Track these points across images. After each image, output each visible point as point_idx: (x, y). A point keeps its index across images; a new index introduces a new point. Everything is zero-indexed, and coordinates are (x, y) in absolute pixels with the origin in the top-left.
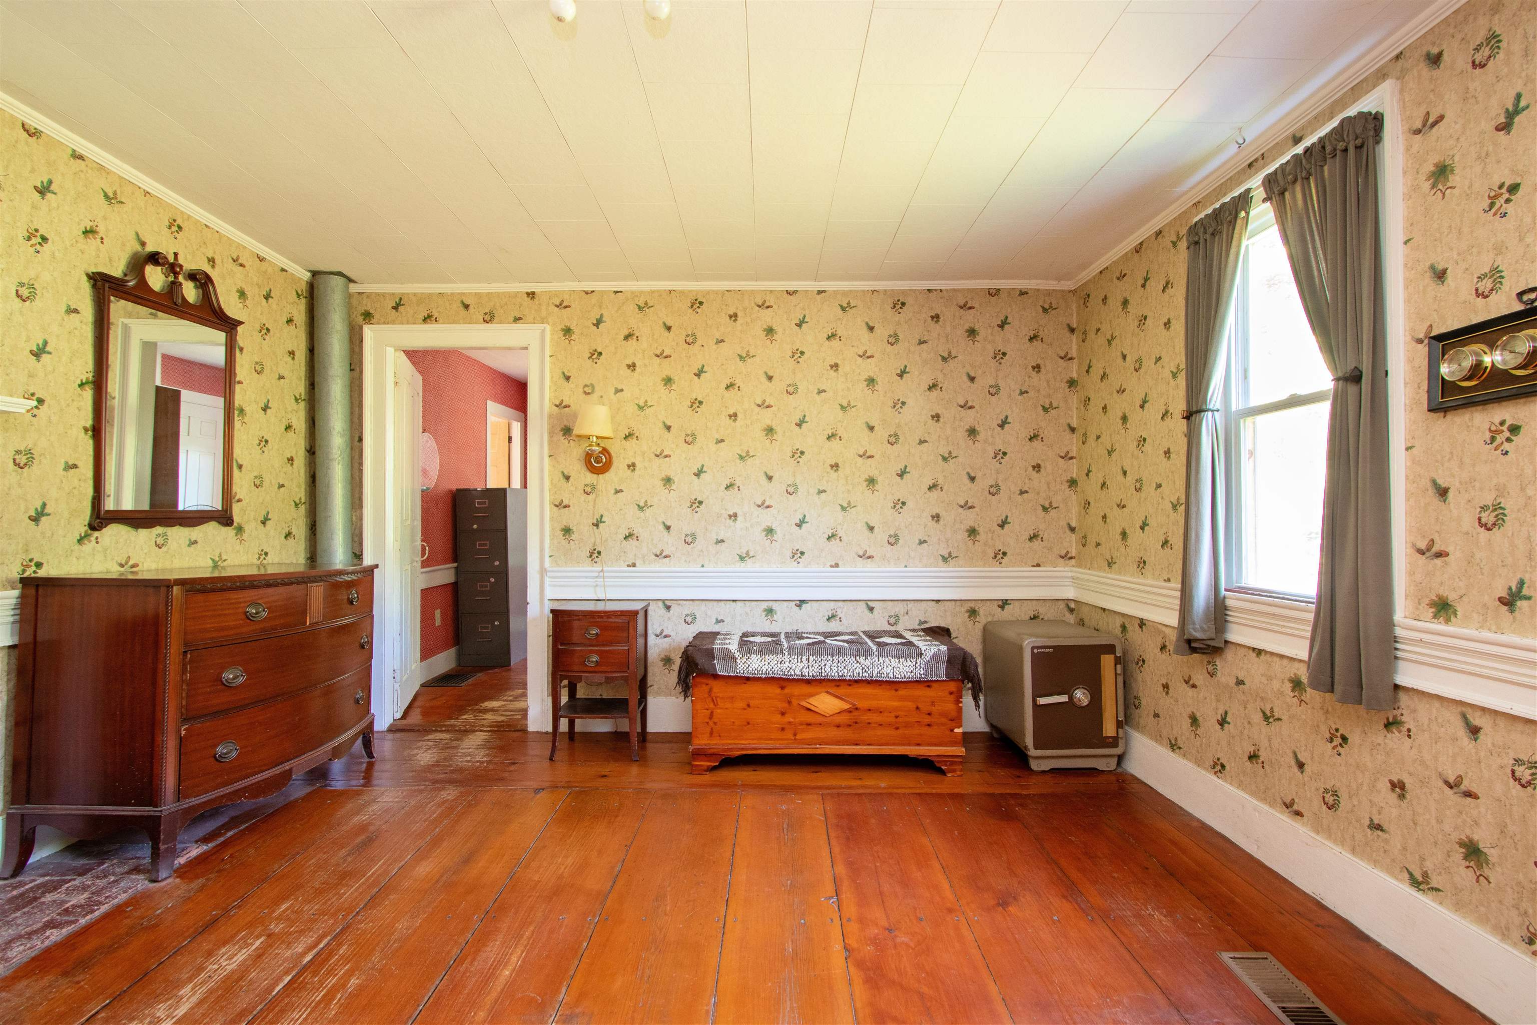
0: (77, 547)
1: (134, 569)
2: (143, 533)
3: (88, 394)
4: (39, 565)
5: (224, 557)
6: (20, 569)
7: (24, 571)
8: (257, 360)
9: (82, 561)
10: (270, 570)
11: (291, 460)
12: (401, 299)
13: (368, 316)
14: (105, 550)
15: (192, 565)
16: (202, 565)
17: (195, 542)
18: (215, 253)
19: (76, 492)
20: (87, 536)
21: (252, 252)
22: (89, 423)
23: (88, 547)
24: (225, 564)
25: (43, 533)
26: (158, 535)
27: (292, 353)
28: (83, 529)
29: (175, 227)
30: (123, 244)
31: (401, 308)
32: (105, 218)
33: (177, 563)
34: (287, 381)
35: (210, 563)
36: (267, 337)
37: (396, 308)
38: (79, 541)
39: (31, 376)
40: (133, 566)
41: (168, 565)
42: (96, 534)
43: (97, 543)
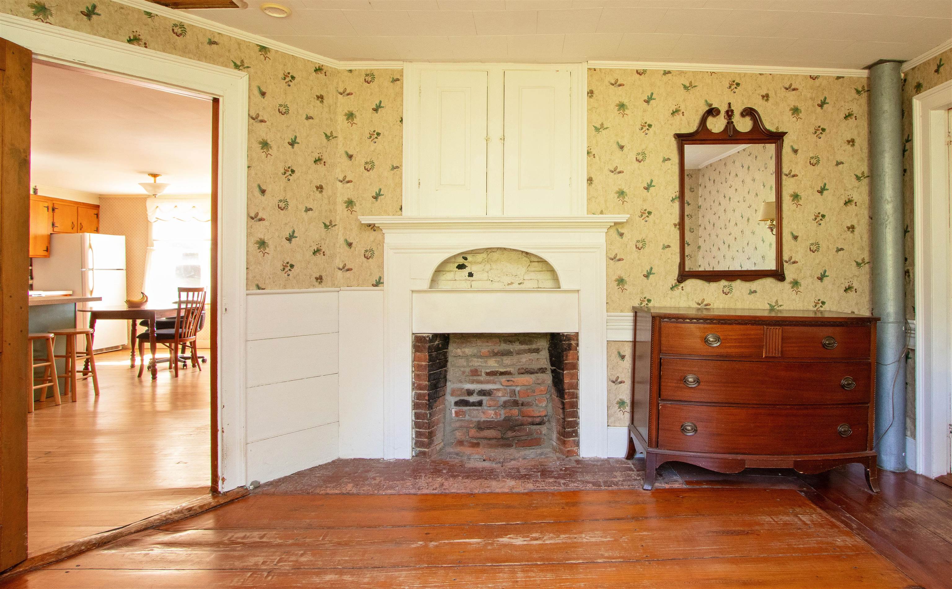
0: (670, 292)
1: (708, 307)
2: (714, 285)
3: (677, 205)
4: (649, 301)
5: (780, 303)
6: (639, 303)
7: (641, 303)
8: (812, 155)
9: (673, 300)
10: (827, 315)
11: (852, 228)
12: (941, 60)
13: (919, 88)
14: (688, 294)
15: (753, 307)
16: (760, 307)
17: (755, 292)
18: (768, 90)
19: (669, 261)
20: (676, 286)
21: (805, 77)
22: (677, 221)
23: (677, 292)
24: (780, 308)
25: (651, 284)
26: (725, 287)
27: (851, 142)
28: (674, 282)
29: (735, 85)
30: (697, 111)
31: (941, 69)
32: (684, 100)
33: (739, 305)
34: (845, 165)
35: (768, 307)
36: (822, 136)
37: (937, 71)
38: (671, 288)
39: (644, 200)
40: (706, 305)
41: (732, 306)
42: (682, 285)
43: (683, 290)
